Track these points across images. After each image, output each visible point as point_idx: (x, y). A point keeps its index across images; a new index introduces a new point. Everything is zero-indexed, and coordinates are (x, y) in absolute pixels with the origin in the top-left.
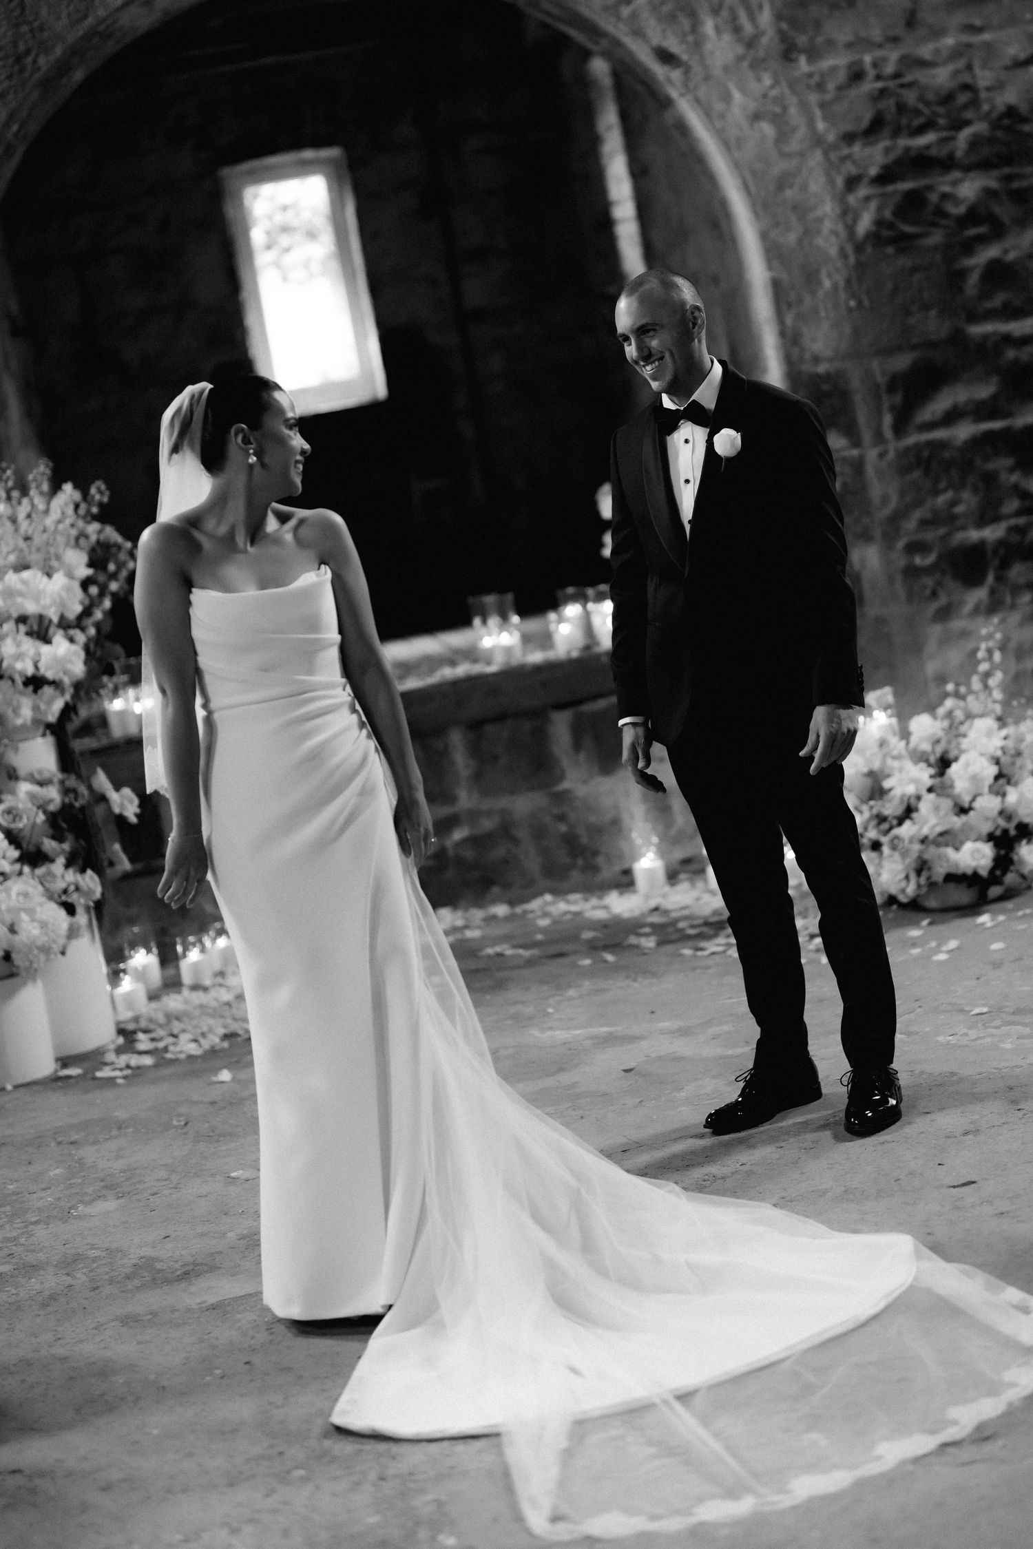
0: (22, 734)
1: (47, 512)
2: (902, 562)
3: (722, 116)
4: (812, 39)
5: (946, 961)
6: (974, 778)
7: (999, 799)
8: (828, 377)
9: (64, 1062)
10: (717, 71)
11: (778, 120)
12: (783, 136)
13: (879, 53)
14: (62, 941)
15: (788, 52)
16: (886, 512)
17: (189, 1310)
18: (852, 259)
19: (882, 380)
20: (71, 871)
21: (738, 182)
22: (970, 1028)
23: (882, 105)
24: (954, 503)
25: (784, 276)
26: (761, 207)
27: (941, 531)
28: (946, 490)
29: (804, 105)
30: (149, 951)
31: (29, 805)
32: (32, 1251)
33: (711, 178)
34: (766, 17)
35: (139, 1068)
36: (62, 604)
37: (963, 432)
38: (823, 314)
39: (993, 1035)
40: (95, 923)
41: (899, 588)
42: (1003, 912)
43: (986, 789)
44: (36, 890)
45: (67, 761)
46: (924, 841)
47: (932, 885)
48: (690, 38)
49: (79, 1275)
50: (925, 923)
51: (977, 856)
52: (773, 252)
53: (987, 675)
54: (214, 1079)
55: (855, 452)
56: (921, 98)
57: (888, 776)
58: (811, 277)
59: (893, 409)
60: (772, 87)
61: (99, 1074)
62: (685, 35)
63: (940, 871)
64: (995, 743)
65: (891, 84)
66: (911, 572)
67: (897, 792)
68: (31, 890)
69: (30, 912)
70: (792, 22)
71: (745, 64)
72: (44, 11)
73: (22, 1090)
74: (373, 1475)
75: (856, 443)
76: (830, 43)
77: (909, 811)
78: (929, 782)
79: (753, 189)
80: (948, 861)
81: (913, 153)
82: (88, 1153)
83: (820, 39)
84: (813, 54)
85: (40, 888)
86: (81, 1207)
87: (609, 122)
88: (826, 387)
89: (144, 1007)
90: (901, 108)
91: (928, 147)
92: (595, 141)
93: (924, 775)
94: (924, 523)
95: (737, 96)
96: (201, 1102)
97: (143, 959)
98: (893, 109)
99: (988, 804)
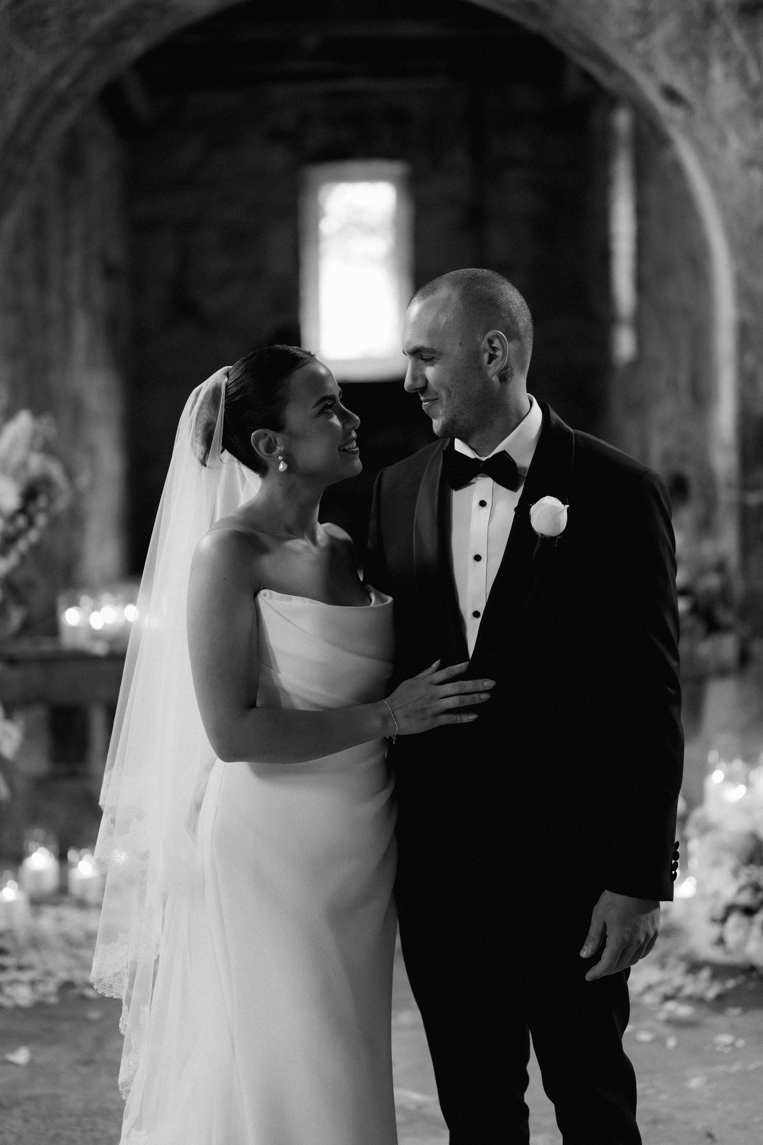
3: (717, 158)
10: (718, 116)
30: (49, 853)
48: (698, 80)
62: (693, 75)
71: (747, 112)
95: (734, 141)
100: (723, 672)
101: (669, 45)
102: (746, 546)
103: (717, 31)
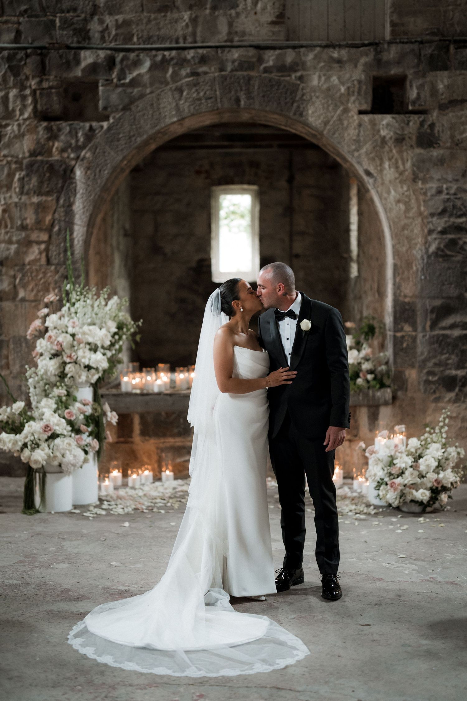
0: (82, 385)
1: (106, 305)
2: (425, 378)
3: (386, 199)
4: (425, 175)
5: (400, 533)
6: (428, 466)
7: (436, 475)
8: (409, 303)
9: (75, 507)
10: (387, 182)
11: (407, 204)
12: (407, 210)
13: (449, 185)
14: (81, 463)
15: (415, 179)
16: (422, 358)
17: (72, 613)
18: (425, 261)
19: (429, 308)
20: (91, 438)
21: (388, 225)
22: (396, 562)
23: (447, 204)
24: (448, 359)
25: (399, 263)
26: (394, 236)
27: (441, 369)
28: (446, 354)
29: (417, 200)
30: (119, 472)
31: (78, 412)
32: (30, 578)
33: (380, 221)
34: (409, 164)
35: (100, 515)
36: (103, 341)
37: (456, 333)
38: (411, 279)
39: (403, 567)
40: (96, 458)
41: (422, 387)
42: (429, 518)
43: (432, 471)
44: (74, 443)
45: (96, 398)
46: (405, 486)
47: (405, 503)
48: (379, 168)
49: (41, 591)
50: (399, 516)
51: (424, 495)
52: (396, 253)
53: (442, 427)
54: (122, 525)
55: (414, 334)
56: (462, 204)
57: (397, 458)
58: (409, 265)
59: (431, 319)
60: (407, 191)
61: (85, 514)
62: (377, 166)
63: (409, 498)
64: (439, 454)
65: (452, 197)
66: (427, 382)
67: (398, 465)
68: (72, 443)
69: (70, 451)
70: (418, 168)
71: (398, 181)
72: (142, 122)
73: (57, 514)
74: (103, 695)
75: (415, 330)
76: (432, 178)
77: (402, 473)
78: (410, 464)
79: (393, 228)
80: (412, 495)
81: (456, 225)
82: (67, 544)
83: (428, 176)
84: (424, 181)
85: (75, 443)
86: (55, 564)
87: (354, 192)
88: (407, 307)
89: (111, 491)
90: (454, 207)
91: (462, 223)
92: (349, 199)
93: (409, 461)
94: (435, 364)
95: (393, 192)
96: (114, 533)
97: (116, 474)
98: (451, 207)
99: (432, 476)
100: (386, 404)
101: (367, 154)
102: (395, 354)
103: (387, 148)
